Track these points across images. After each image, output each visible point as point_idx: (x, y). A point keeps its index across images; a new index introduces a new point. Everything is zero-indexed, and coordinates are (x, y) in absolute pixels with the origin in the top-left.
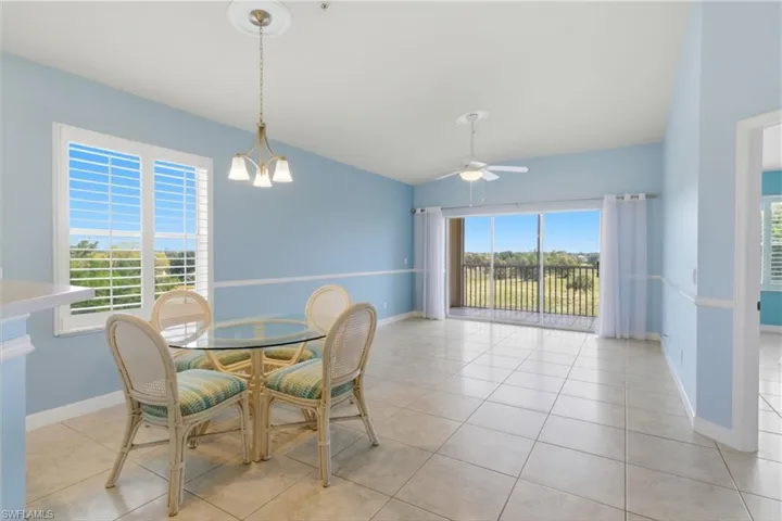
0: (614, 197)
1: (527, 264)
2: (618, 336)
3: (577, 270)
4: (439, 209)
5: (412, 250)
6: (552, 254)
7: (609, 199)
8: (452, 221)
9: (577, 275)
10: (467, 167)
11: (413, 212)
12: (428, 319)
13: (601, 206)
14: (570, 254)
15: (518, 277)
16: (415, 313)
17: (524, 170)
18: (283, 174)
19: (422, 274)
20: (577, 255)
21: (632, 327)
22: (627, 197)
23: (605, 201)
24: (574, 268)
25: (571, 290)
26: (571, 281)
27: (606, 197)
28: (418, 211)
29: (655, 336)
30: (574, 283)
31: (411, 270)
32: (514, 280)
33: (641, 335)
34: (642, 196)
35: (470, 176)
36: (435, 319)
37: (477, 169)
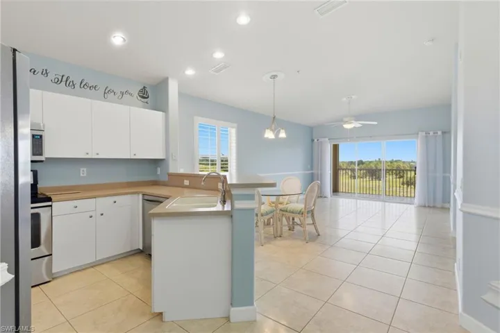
0: (424, 133)
1: (374, 168)
2: (427, 206)
3: (409, 173)
4: (327, 139)
5: (312, 161)
6: (391, 162)
7: (422, 134)
8: (334, 145)
9: (409, 176)
10: (346, 122)
11: (313, 140)
12: (321, 196)
13: (417, 138)
14: (404, 162)
15: (368, 177)
17: (376, 123)
18: (283, 135)
19: (318, 173)
20: (409, 163)
21: (434, 202)
22: (431, 133)
23: (419, 135)
24: (407, 170)
25: (405, 186)
26: (405, 180)
27: (420, 133)
28: (316, 140)
29: (446, 205)
30: (407, 182)
31: (311, 172)
32: (365, 179)
33: (439, 206)
34: (440, 133)
35: (347, 126)
36: (325, 197)
37: (351, 123)
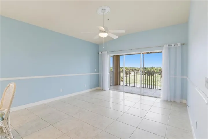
0: (168, 45)
2: (169, 101)
4: (106, 52)
7: (166, 46)
12: (103, 90)
13: (163, 49)
16: (99, 88)
19: (101, 74)
21: (175, 97)
22: (173, 45)
23: (164, 47)
27: (164, 45)
28: (100, 53)
29: (184, 101)
31: (97, 73)
33: (178, 100)
34: (179, 45)
36: (105, 90)
